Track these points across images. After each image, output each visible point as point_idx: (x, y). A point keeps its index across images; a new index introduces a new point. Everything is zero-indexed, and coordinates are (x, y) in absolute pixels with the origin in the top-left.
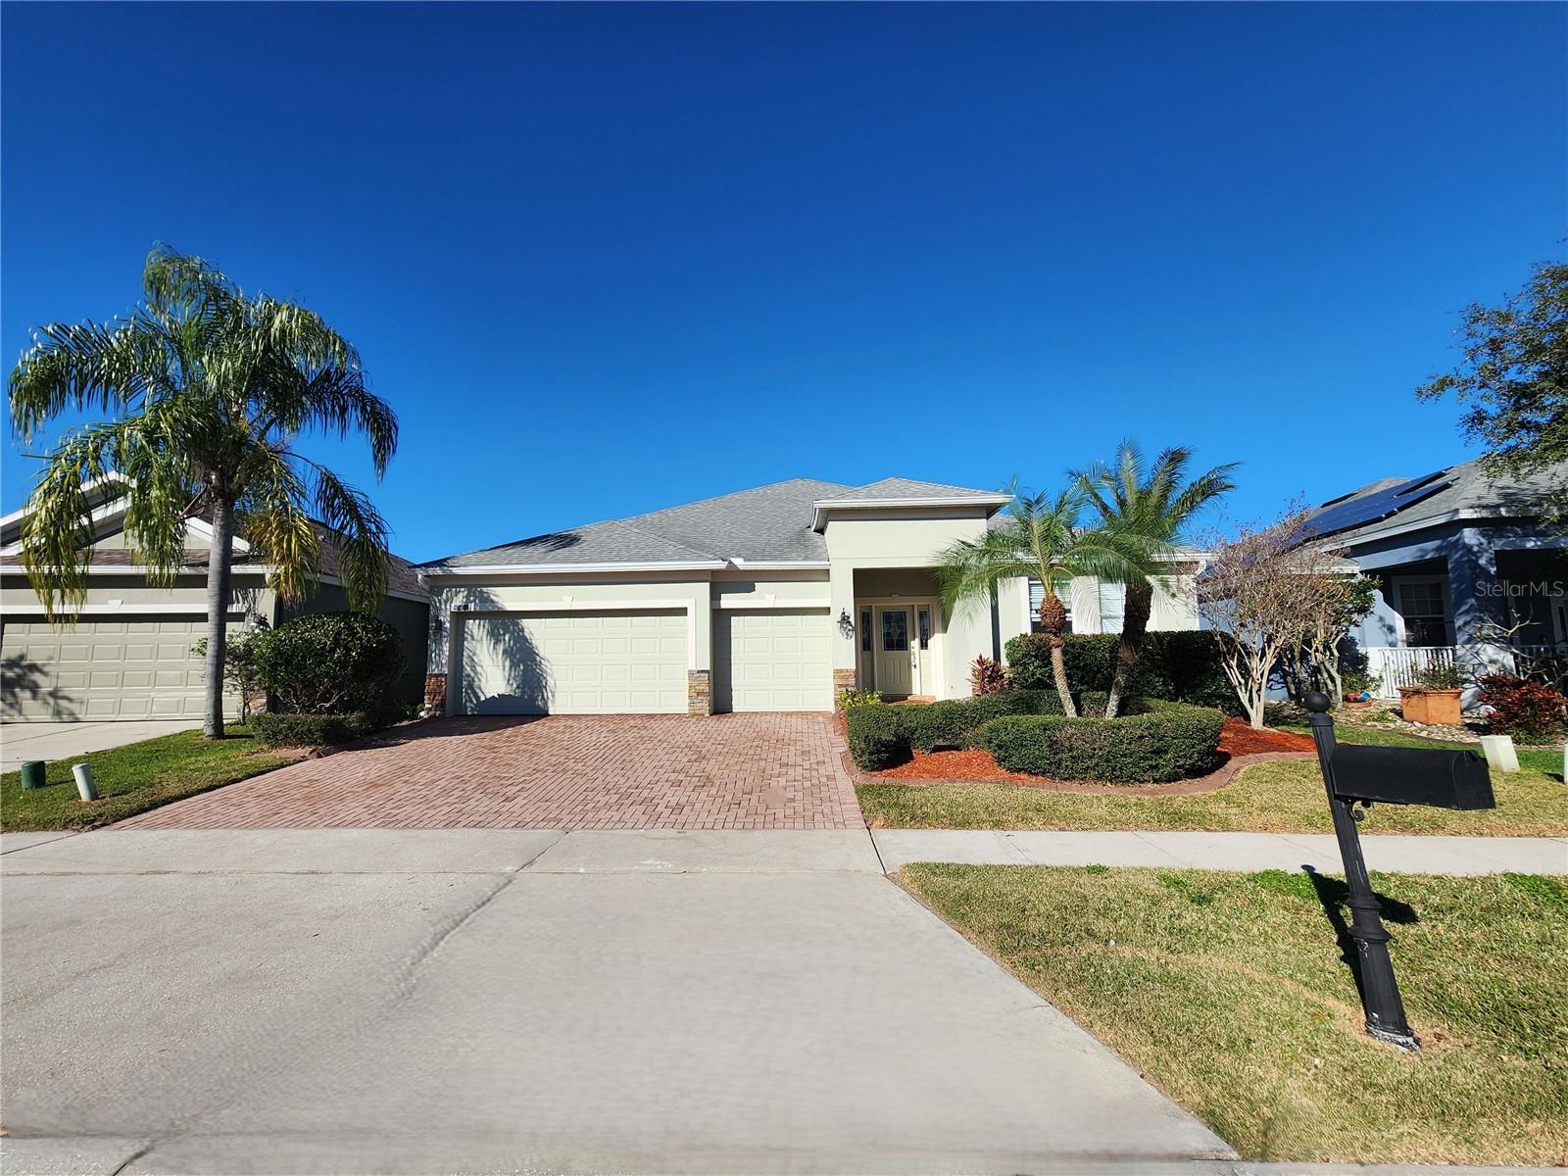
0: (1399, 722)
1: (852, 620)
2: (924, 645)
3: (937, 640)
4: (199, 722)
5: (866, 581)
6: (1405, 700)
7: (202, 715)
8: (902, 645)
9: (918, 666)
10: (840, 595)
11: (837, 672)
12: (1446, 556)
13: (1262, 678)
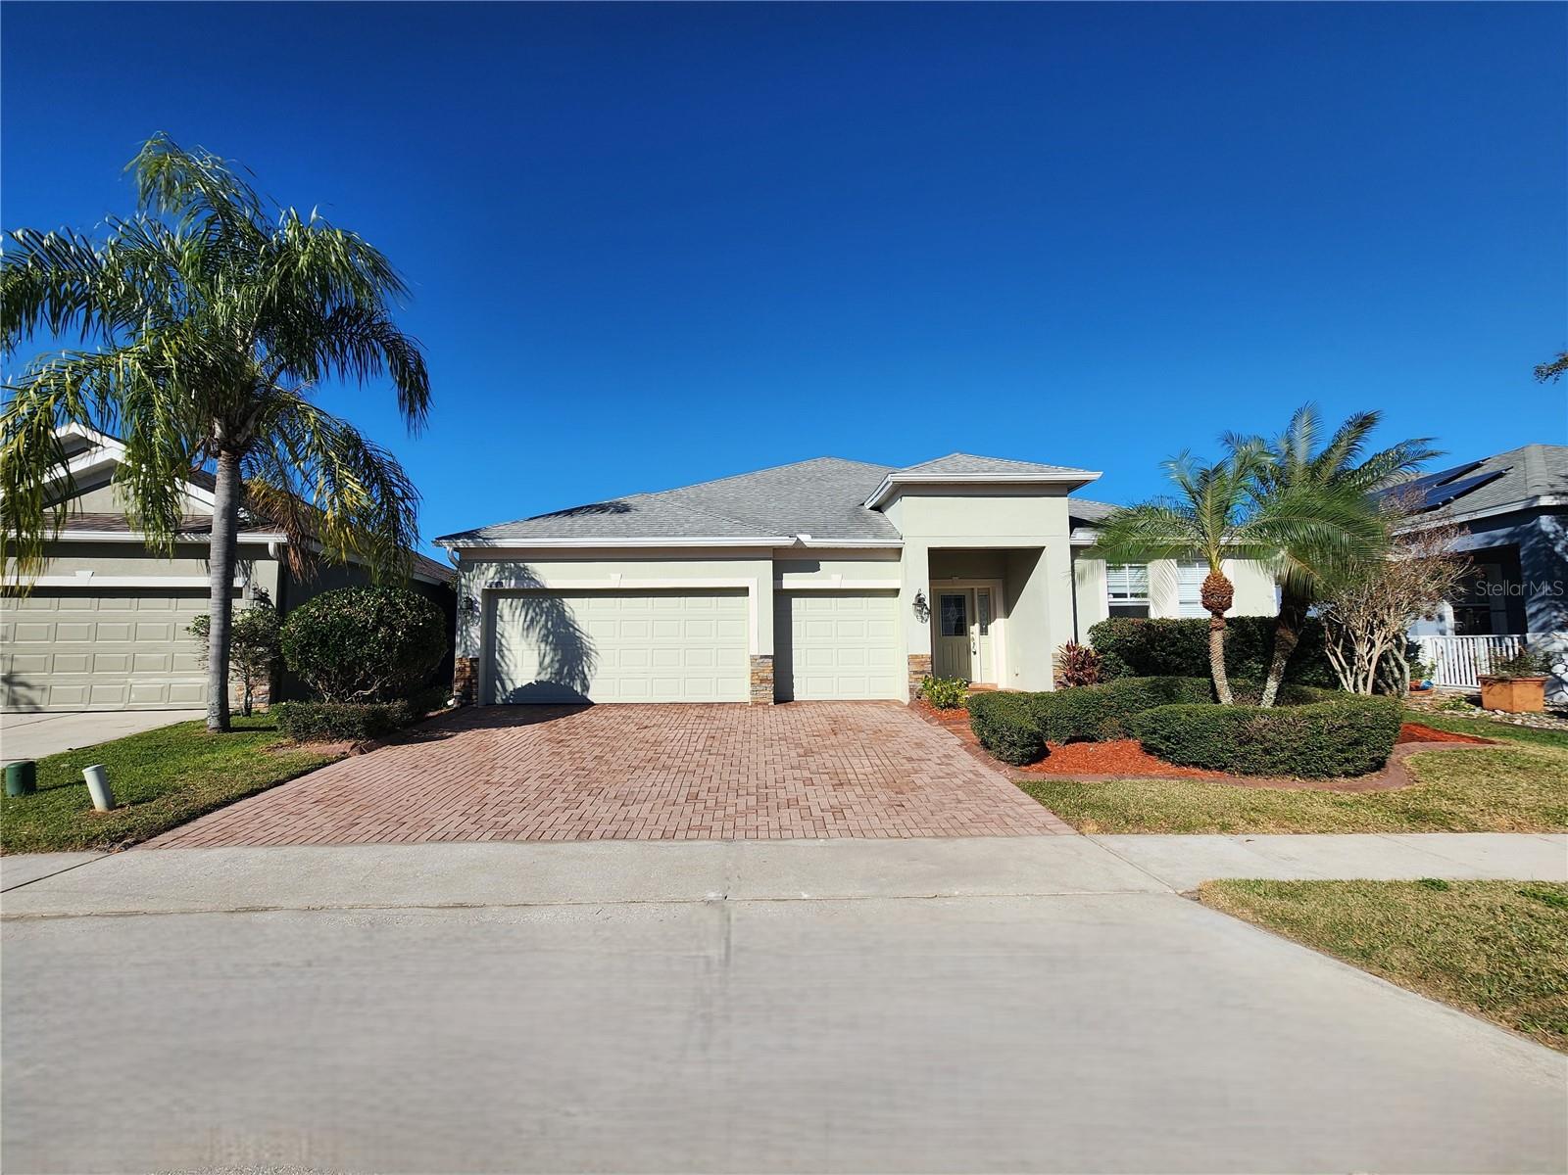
0: (1478, 710)
1: (927, 602)
2: (984, 631)
3: (998, 626)
4: (203, 712)
5: (942, 561)
6: (1486, 689)
7: (203, 704)
8: (961, 630)
9: (978, 653)
10: (913, 576)
11: (912, 658)
12: (1517, 544)
13: (1370, 664)
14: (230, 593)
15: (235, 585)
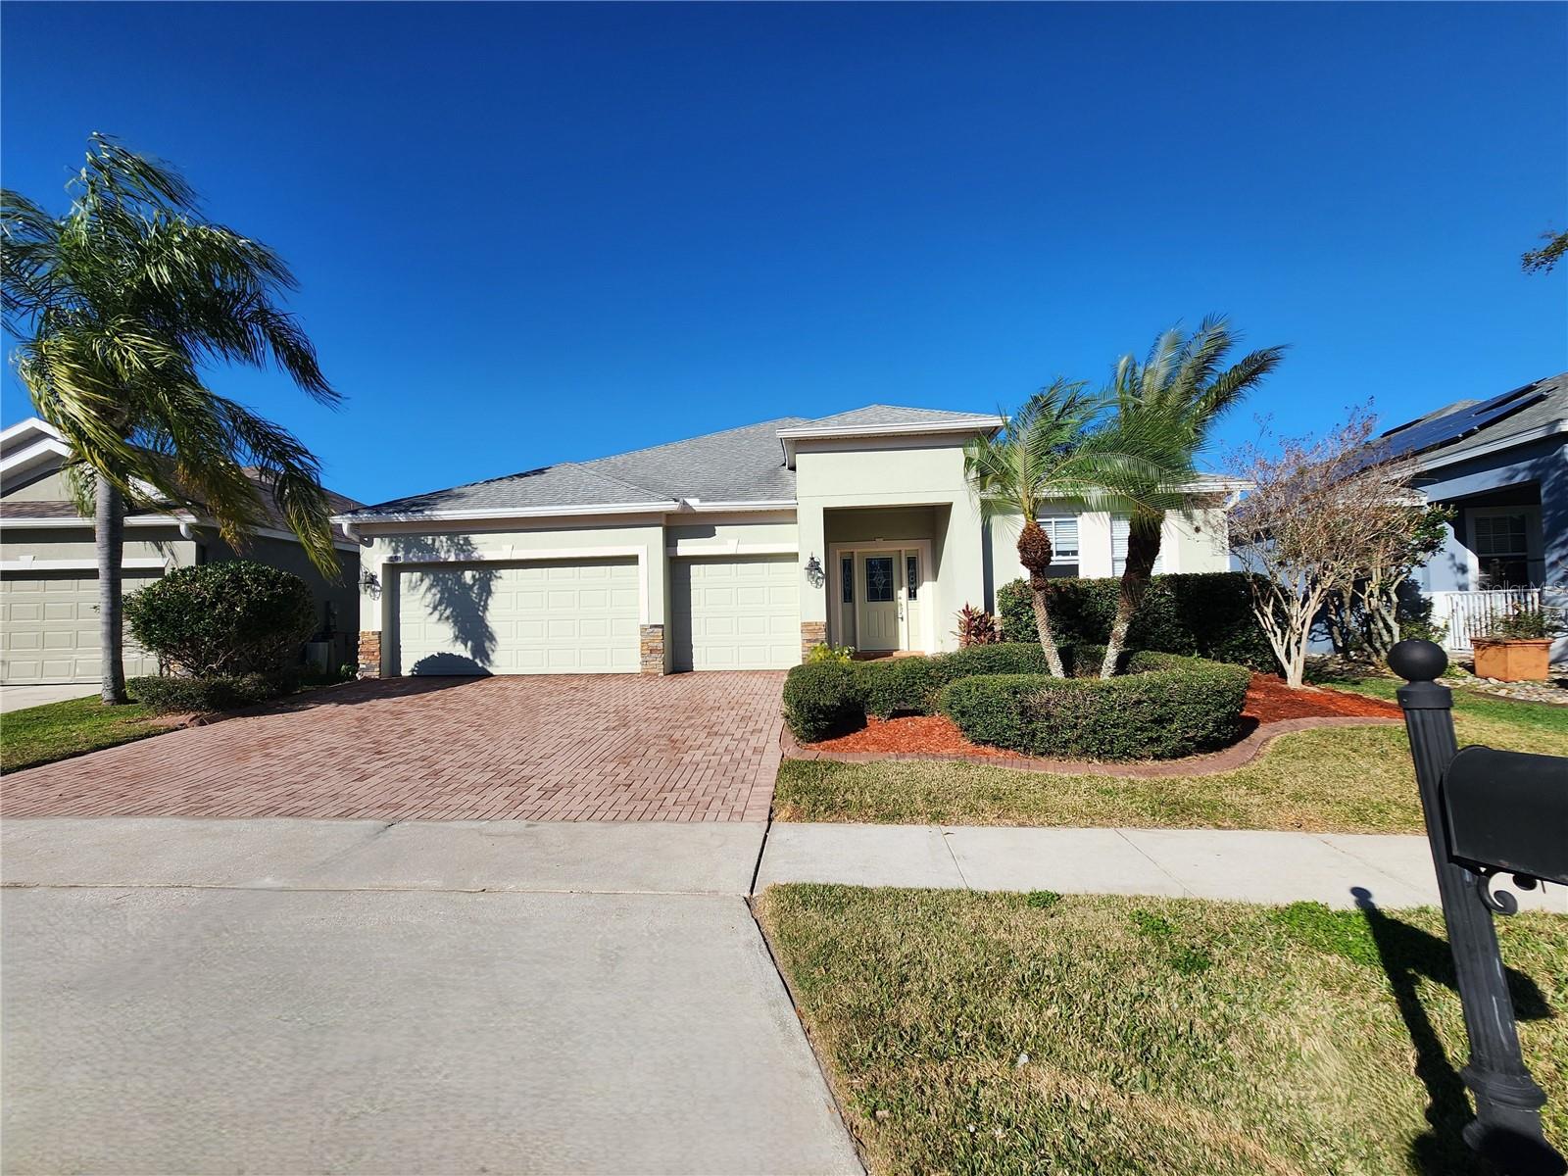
0: (1470, 678)
1: (822, 566)
2: (912, 595)
3: (926, 589)
4: (94, 685)
5: (840, 523)
6: (1479, 653)
7: (100, 678)
8: (888, 595)
9: (905, 619)
10: (808, 538)
11: (805, 625)
12: (1540, 476)
13: (1303, 627)
14: (116, 573)
15: (123, 566)
